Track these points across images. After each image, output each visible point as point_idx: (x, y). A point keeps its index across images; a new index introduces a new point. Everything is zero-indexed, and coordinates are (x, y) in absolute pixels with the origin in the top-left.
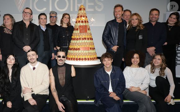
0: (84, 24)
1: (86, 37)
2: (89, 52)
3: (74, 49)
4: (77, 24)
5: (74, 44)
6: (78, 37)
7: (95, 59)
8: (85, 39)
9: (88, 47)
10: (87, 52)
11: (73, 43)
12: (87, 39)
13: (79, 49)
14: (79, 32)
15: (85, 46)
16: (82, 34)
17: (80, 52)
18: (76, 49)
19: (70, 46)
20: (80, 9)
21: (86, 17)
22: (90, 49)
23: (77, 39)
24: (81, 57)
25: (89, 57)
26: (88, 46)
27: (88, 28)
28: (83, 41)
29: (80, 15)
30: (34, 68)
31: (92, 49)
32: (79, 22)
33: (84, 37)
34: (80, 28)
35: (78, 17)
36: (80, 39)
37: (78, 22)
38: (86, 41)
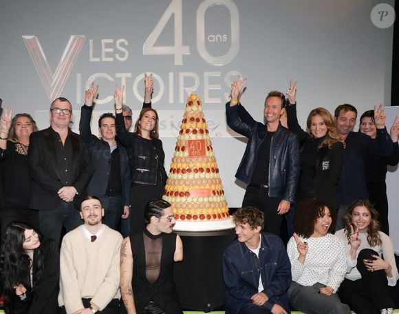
0: (199, 136)
1: (204, 166)
2: (211, 199)
3: (177, 194)
4: (182, 138)
5: (177, 183)
6: (185, 166)
7: (224, 216)
8: (201, 170)
9: (208, 190)
10: (206, 199)
11: (175, 180)
12: (205, 169)
13: (187, 194)
14: (186, 153)
15: (202, 187)
16: (194, 160)
17: (189, 199)
18: (181, 194)
19: (167, 186)
20: (190, 103)
21: (204, 121)
22: (212, 194)
23: (183, 171)
24: (193, 213)
25: (210, 212)
26: (207, 187)
27: (209, 145)
28: (197, 175)
29: (189, 116)
30: (94, 238)
31: (217, 194)
32: (188, 131)
33: (198, 166)
34: (189, 146)
35: (185, 121)
36: (189, 170)
37: (184, 131)
38: (203, 175)
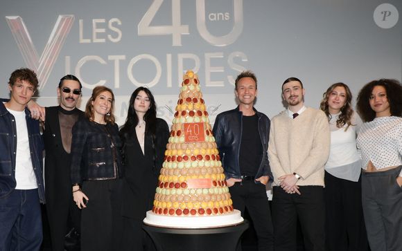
0: (197, 119)
1: (203, 153)
2: (211, 191)
3: (172, 185)
4: (177, 121)
5: (172, 173)
6: (181, 153)
7: (227, 210)
8: (200, 157)
9: (208, 179)
10: (205, 191)
11: (170, 170)
12: (204, 157)
13: (184, 185)
14: (182, 139)
15: (201, 177)
16: (191, 145)
17: (186, 191)
18: (177, 186)
19: (161, 176)
20: (186, 82)
21: (202, 101)
22: (212, 185)
23: (179, 159)
24: (190, 207)
25: (211, 205)
26: (207, 177)
27: (208, 129)
28: (195, 164)
29: (186, 96)
31: (218, 185)
32: (184, 113)
33: (196, 153)
34: (185, 130)
35: (180, 102)
36: (186, 158)
37: (180, 113)
38: (202, 163)
